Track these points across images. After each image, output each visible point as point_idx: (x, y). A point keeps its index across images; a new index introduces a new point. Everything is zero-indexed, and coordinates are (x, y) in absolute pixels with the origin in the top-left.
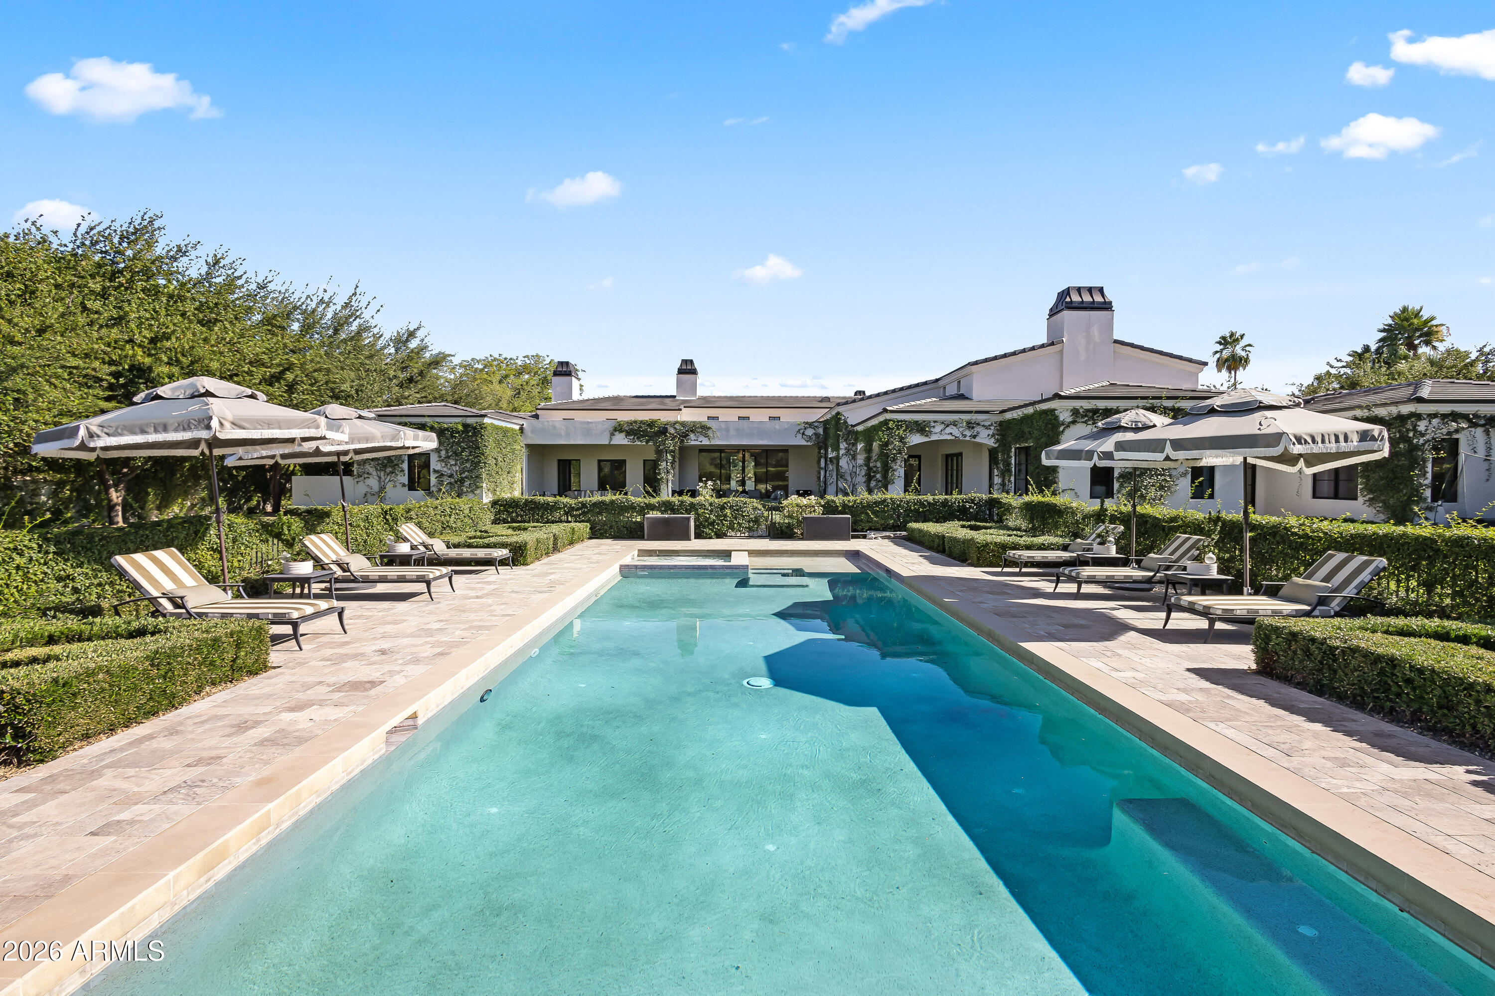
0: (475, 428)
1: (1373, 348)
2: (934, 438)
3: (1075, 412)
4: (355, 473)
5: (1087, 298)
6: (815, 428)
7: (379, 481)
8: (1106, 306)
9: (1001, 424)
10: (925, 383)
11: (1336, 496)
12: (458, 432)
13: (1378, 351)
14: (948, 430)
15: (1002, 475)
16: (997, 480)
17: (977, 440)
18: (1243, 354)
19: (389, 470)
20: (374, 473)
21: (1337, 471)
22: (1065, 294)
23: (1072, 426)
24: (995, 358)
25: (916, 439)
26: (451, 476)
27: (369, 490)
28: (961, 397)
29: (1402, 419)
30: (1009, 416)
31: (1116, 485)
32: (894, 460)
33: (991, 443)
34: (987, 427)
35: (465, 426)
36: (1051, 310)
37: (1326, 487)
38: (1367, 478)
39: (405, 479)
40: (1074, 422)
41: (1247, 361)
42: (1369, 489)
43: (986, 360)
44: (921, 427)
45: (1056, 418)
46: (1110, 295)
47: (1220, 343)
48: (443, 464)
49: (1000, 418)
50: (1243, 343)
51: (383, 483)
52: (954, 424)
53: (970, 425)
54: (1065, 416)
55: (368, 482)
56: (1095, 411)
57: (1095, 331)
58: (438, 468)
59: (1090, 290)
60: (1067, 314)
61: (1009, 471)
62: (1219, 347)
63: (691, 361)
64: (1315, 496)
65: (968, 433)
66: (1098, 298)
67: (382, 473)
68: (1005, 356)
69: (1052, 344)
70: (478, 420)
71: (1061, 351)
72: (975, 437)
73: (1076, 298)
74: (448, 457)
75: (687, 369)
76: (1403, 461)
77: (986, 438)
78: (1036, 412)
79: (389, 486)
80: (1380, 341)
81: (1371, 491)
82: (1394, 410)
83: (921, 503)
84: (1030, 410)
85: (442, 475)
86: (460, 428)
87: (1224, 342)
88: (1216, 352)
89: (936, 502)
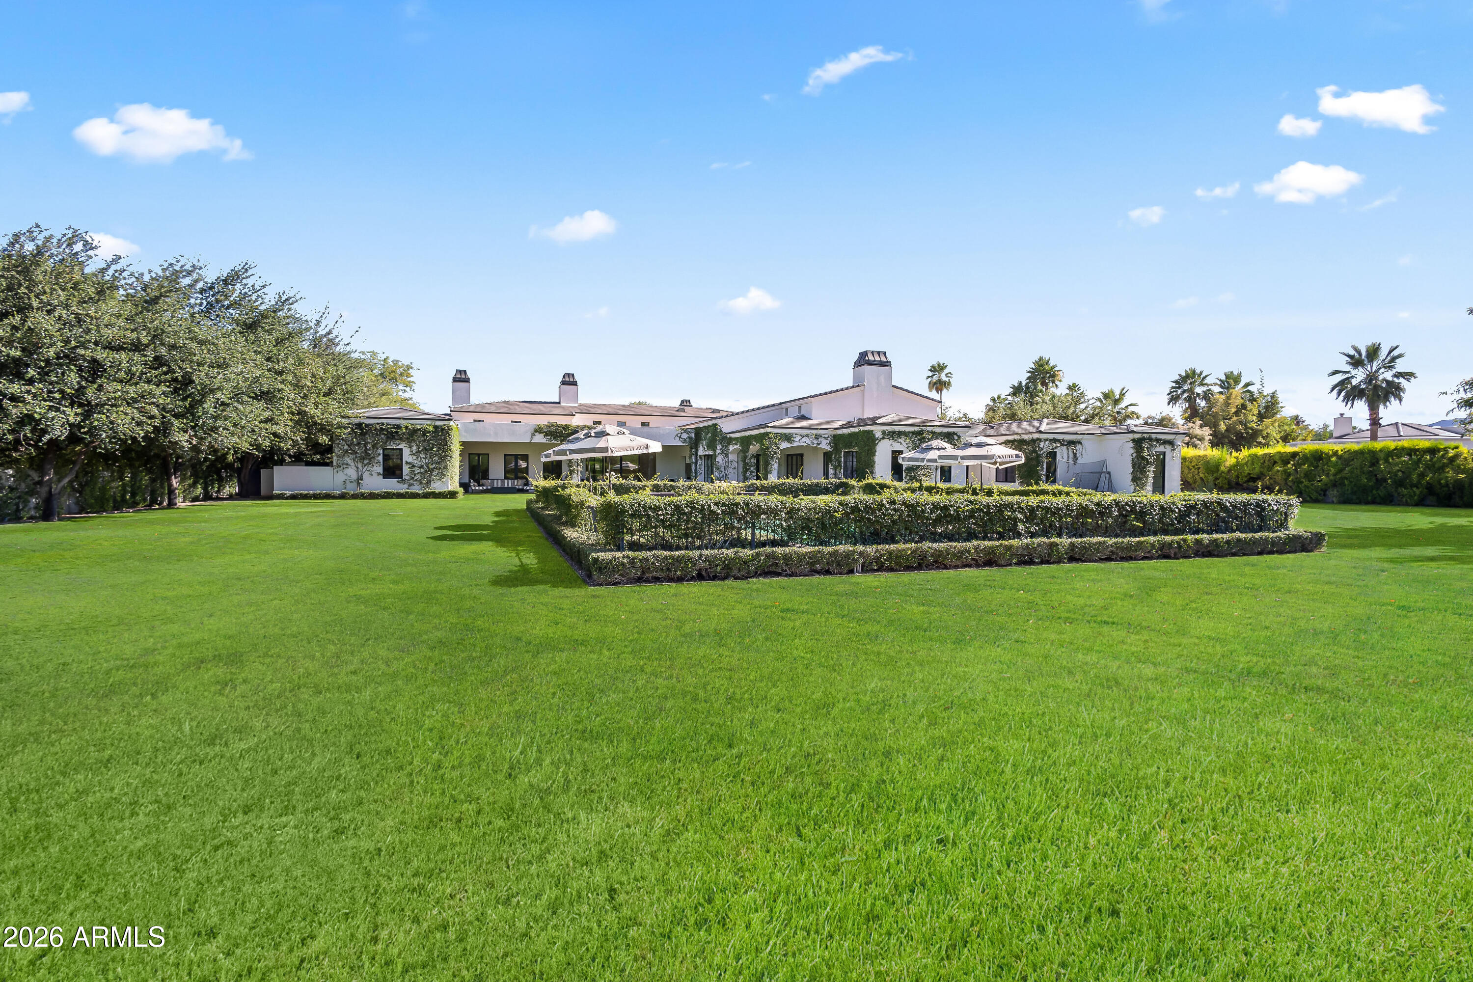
0: (443, 429)
1: (1024, 384)
2: (796, 444)
3: (884, 432)
4: (335, 464)
5: (877, 358)
6: (688, 433)
7: (357, 471)
8: (887, 364)
9: (834, 436)
10: (773, 405)
11: (1006, 481)
12: (429, 432)
13: (1027, 388)
14: (804, 440)
15: (835, 469)
16: (831, 471)
17: (820, 446)
18: (947, 379)
19: (366, 462)
20: (353, 464)
21: (1006, 468)
22: (863, 355)
23: (882, 441)
24: (826, 393)
25: (785, 445)
26: (421, 467)
27: (348, 478)
28: (803, 417)
29: (1034, 441)
30: (840, 432)
31: (904, 475)
32: (772, 458)
33: (828, 448)
34: (826, 438)
35: (436, 427)
36: (855, 363)
37: (1002, 476)
38: (1019, 471)
39: (380, 469)
40: (883, 438)
41: (949, 384)
42: (1021, 477)
43: (820, 395)
44: (788, 438)
45: (874, 435)
46: (890, 359)
47: (930, 370)
48: (415, 457)
49: (834, 433)
50: (946, 371)
51: (360, 473)
52: (807, 436)
53: (817, 437)
54: (878, 435)
55: (347, 471)
56: (894, 432)
57: (882, 379)
58: (410, 460)
59: (879, 353)
60: (866, 368)
61: (840, 465)
62: (930, 374)
63: (573, 375)
64: (997, 481)
65: (815, 442)
66: (883, 359)
67: (360, 465)
68: (831, 392)
69: (858, 386)
70: (446, 422)
71: (863, 390)
72: (819, 444)
73: (871, 358)
74: (419, 452)
75: (569, 381)
76: (1034, 463)
77: (825, 446)
78: (860, 431)
79: (366, 476)
80: (1028, 378)
81: (1021, 478)
82: (1030, 436)
83: (804, 485)
84: (856, 430)
85: (414, 466)
86: (431, 428)
87: (933, 369)
88: (928, 377)
89: (812, 484)
